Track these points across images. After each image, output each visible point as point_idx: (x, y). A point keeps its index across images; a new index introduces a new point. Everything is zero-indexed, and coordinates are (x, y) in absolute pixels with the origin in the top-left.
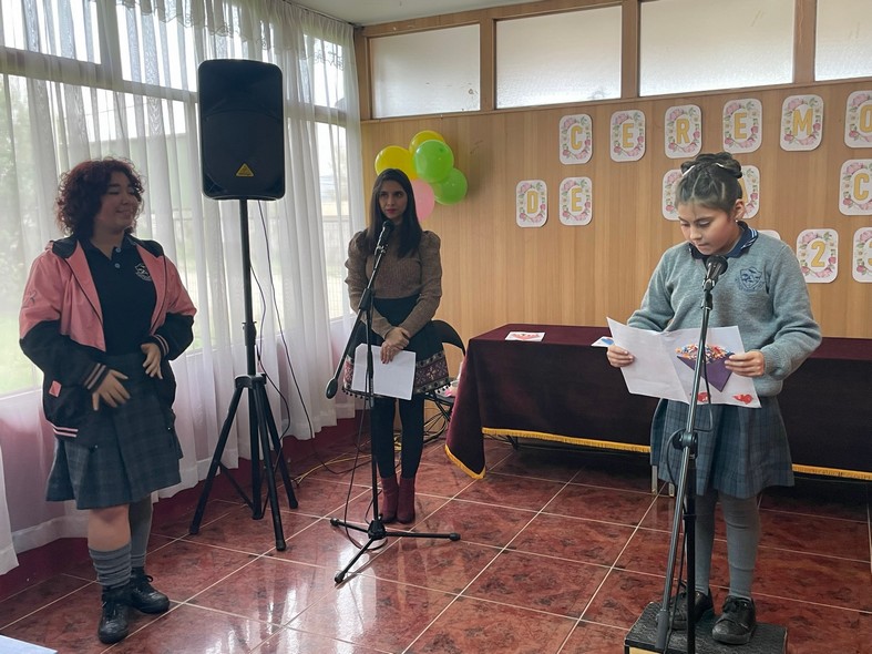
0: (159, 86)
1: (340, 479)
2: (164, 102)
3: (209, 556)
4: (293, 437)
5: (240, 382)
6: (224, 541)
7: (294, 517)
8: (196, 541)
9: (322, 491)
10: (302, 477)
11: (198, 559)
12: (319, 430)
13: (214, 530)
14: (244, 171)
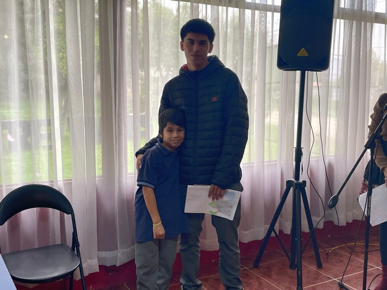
0: (267, 4)
1: (357, 256)
2: (269, 14)
3: (257, 284)
4: (332, 222)
5: (289, 183)
6: (269, 276)
7: (317, 274)
8: (255, 273)
9: (342, 261)
10: (333, 249)
11: (250, 283)
12: (351, 221)
13: (267, 268)
14: (303, 53)
